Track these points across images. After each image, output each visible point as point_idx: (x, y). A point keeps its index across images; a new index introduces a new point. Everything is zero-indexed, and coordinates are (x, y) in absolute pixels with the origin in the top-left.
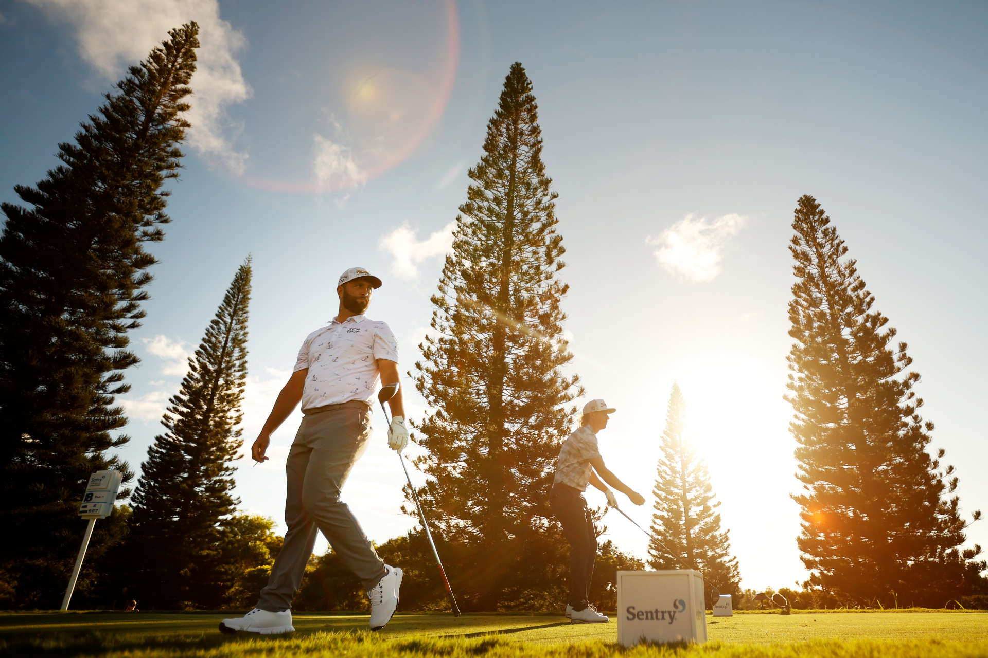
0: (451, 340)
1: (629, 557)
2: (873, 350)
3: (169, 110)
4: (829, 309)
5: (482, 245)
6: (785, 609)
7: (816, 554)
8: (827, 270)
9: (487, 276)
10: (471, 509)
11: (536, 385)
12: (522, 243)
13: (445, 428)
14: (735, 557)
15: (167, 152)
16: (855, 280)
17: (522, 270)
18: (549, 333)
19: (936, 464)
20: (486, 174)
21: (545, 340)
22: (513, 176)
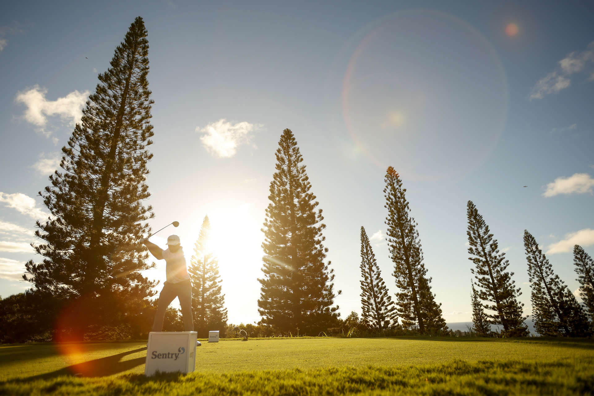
0: (73, 176)
2: (307, 211)
4: (290, 188)
5: (101, 122)
6: (245, 338)
8: (292, 168)
9: (102, 141)
11: (125, 208)
12: (128, 125)
13: (61, 229)
14: (226, 309)
16: (304, 175)
17: (125, 141)
18: (137, 180)
19: (326, 268)
20: (110, 79)
21: (135, 184)
22: (127, 85)
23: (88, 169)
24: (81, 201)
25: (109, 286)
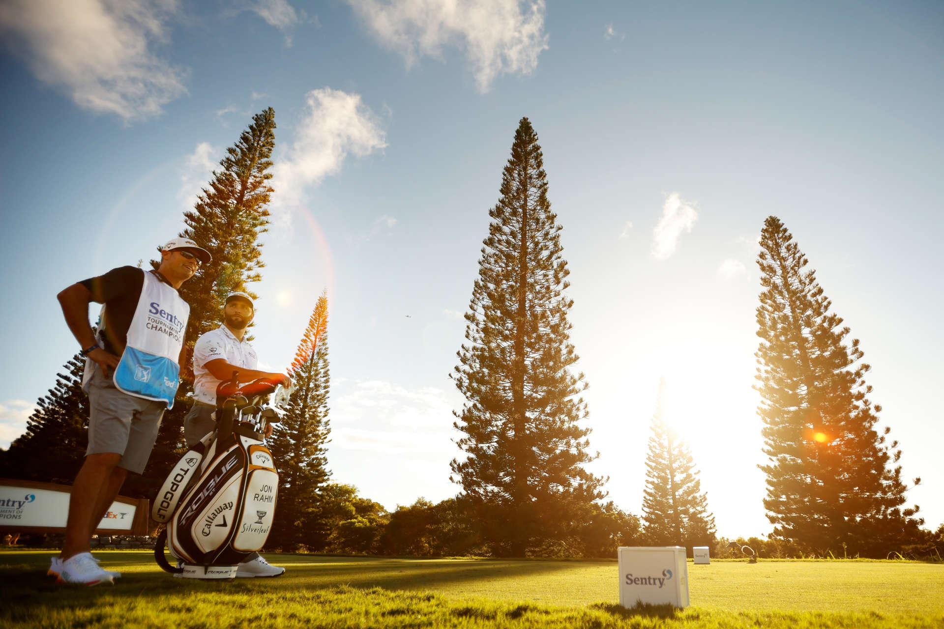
0: (482, 348)
1: (627, 513)
2: (829, 346)
3: (258, 179)
4: (792, 312)
5: (503, 271)
6: (752, 559)
7: (779, 512)
8: (789, 279)
9: (507, 296)
10: (503, 478)
11: (550, 381)
12: (535, 268)
13: (480, 417)
15: (259, 212)
16: (814, 287)
17: (535, 290)
18: (559, 340)
19: (882, 439)
20: (503, 212)
21: (555, 345)
22: (525, 213)
23: (496, 336)
24: (495, 379)
25: (545, 487)
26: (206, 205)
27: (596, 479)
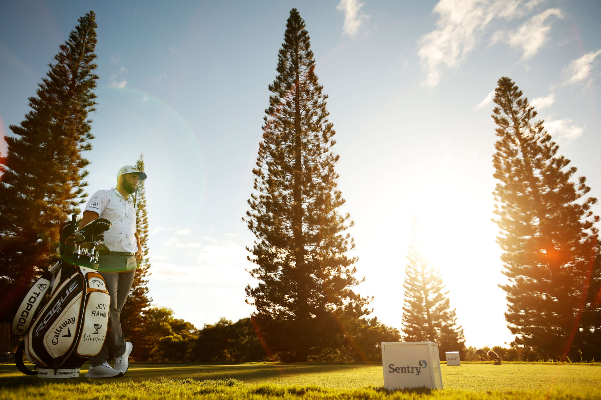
0: (267, 196)
1: (389, 327)
3: (85, 69)
4: (523, 157)
5: (281, 134)
6: (497, 361)
7: (519, 324)
8: (521, 129)
9: (286, 154)
10: (287, 300)
11: (321, 221)
12: (307, 130)
13: (267, 251)
14: (461, 326)
15: (87, 96)
17: (308, 148)
18: (329, 187)
20: (280, 87)
21: (326, 192)
22: (297, 87)
23: (278, 186)
24: (279, 220)
25: (322, 306)
26: (45, 92)
27: (363, 299)
